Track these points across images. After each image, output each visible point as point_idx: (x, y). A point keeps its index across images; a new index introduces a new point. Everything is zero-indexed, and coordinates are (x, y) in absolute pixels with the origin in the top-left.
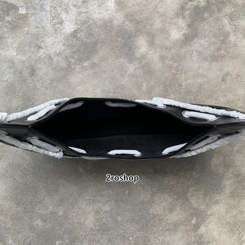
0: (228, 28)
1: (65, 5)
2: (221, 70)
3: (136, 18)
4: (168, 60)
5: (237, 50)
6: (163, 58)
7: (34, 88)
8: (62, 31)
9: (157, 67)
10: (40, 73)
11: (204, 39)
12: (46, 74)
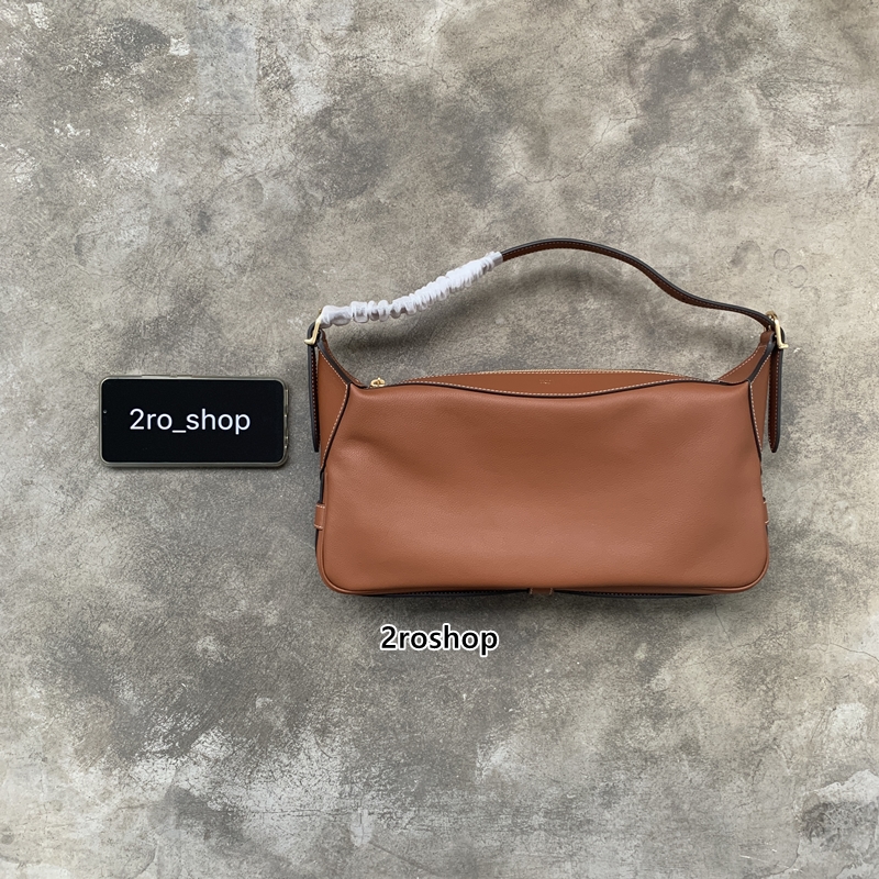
0: (755, 115)
1: (299, 35)
2: (732, 233)
3: (499, 78)
4: (584, 201)
5: (777, 179)
6: (569, 195)
7: (206, 267)
8: (290, 110)
9: (552, 219)
10: (223, 225)
11: (685, 145)
12: (241, 229)
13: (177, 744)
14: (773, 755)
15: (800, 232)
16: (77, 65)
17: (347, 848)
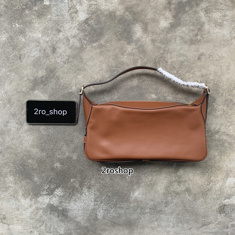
0: (204, 19)
2: (198, 51)
3: (134, 10)
4: (157, 43)
5: (210, 36)
6: (153, 41)
7: (55, 62)
8: (77, 19)
9: (149, 48)
10: (59, 51)
11: (185, 27)
12: (64, 52)
13: (50, 192)
14: (211, 192)
15: (216, 50)
16: (18, 7)
17: (96, 219)
